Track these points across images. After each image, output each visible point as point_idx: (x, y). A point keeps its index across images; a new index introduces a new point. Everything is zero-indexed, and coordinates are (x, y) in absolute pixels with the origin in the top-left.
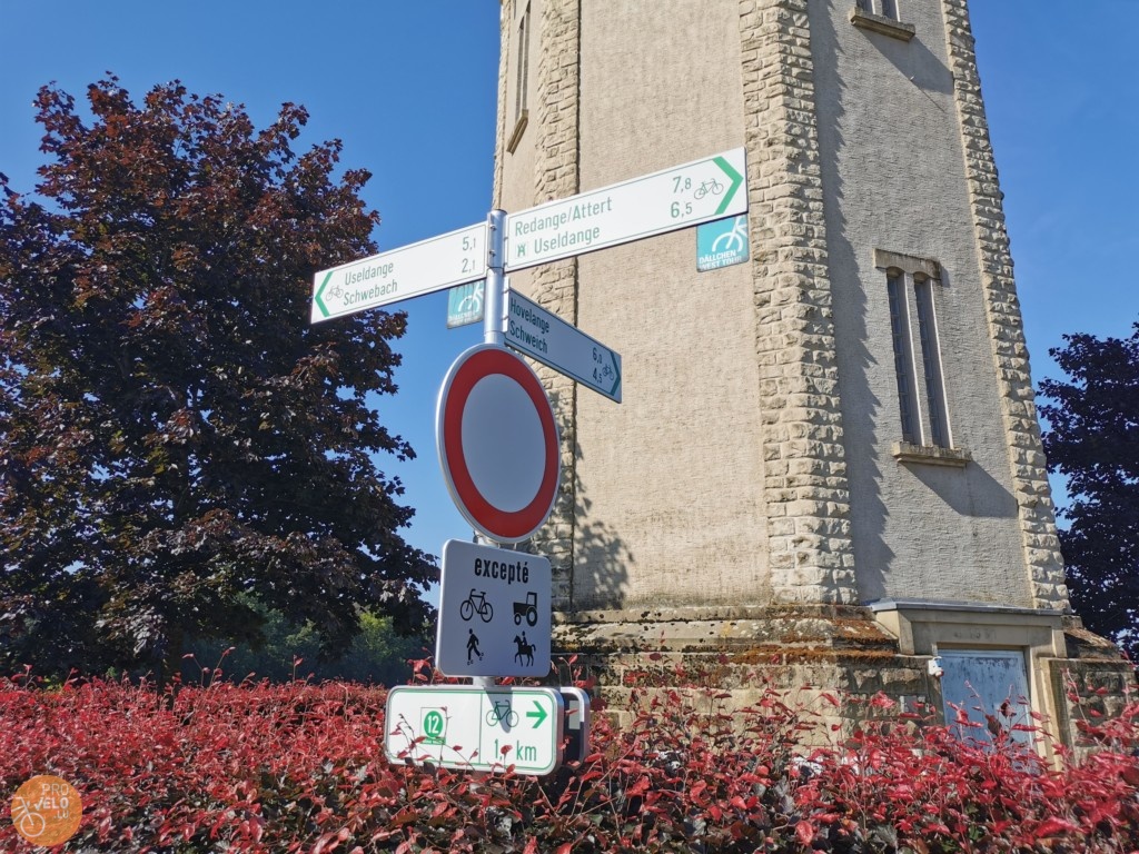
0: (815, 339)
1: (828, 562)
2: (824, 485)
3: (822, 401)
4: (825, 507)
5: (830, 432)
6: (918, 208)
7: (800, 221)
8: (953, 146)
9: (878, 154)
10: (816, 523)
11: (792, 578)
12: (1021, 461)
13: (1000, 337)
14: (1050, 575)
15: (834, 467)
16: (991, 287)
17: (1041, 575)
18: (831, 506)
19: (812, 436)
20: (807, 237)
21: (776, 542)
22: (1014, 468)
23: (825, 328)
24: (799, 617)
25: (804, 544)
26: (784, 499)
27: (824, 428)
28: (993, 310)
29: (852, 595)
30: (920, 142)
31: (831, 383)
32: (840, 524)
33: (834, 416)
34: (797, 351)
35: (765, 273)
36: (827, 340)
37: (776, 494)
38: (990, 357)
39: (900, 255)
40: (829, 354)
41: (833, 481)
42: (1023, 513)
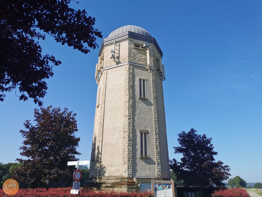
0: (130, 143)
1: (129, 172)
2: (129, 162)
3: (130, 151)
4: (129, 165)
5: (131, 155)
6: (146, 123)
7: (129, 127)
8: (152, 114)
9: (141, 117)
10: (128, 167)
11: (125, 174)
12: (157, 157)
13: (156, 141)
14: (159, 173)
15: (131, 160)
16: (155, 134)
17: (158, 173)
18: (130, 165)
19: (128, 156)
20: (130, 129)
21: (123, 169)
22: (156, 159)
23: (131, 141)
24: (125, 179)
25: (126, 170)
26: (124, 164)
27: (130, 155)
28: (155, 137)
29: (132, 176)
30: (147, 114)
31: (131, 149)
32: (131, 167)
33: (131, 153)
34: (127, 145)
35: (125, 134)
36: (131, 143)
37: (124, 163)
38: (154, 143)
39: (142, 130)
40: (131, 145)
41: (130, 161)
42: (156, 165)
